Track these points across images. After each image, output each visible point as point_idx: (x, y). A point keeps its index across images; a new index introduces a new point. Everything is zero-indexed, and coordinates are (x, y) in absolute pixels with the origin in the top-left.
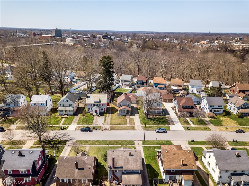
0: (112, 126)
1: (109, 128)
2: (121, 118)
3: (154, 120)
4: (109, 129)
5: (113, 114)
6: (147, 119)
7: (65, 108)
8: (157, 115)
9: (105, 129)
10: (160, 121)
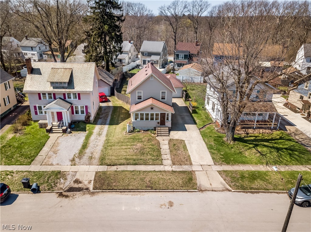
0: (104, 173)
1: (90, 182)
2: (140, 140)
4: (91, 187)
5: (114, 126)
8: (256, 128)
9: (76, 186)
10: (277, 149)
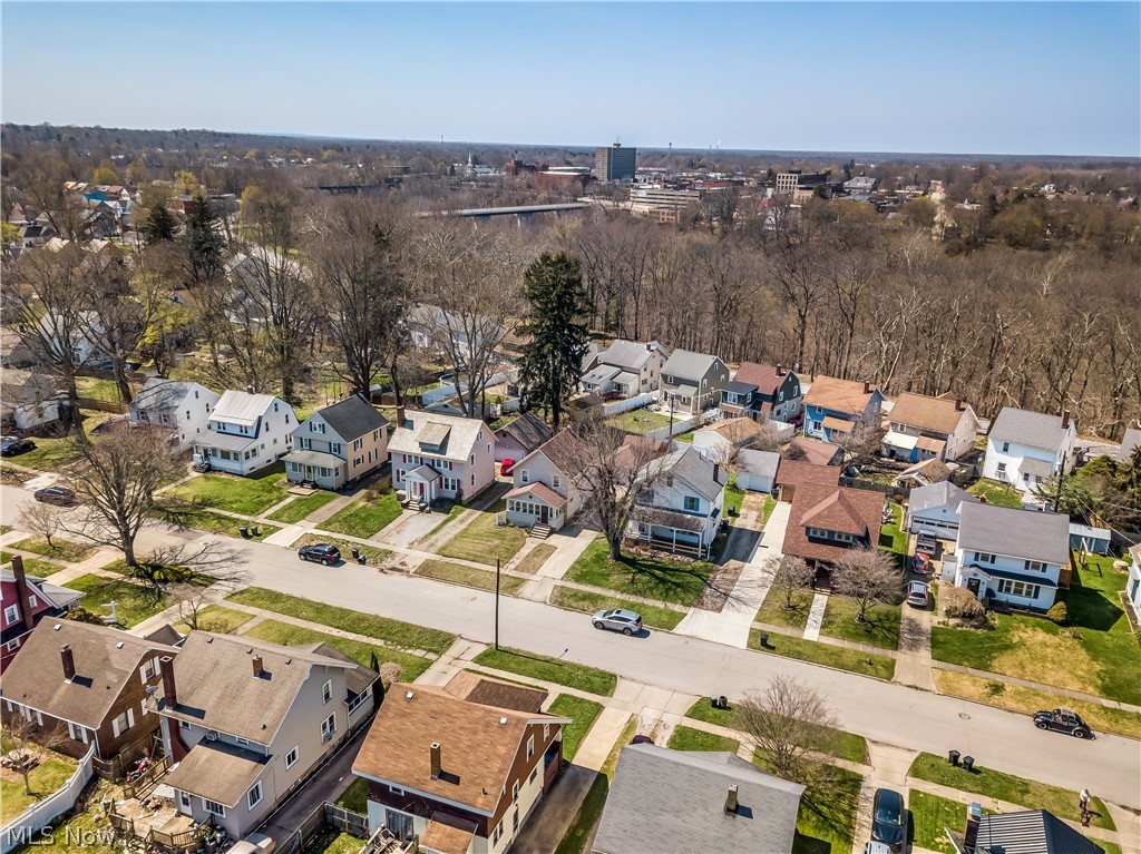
0: (435, 561)
1: (414, 567)
3: (641, 571)
4: (413, 571)
6: (611, 561)
7: (313, 456)
8: (677, 552)
9: (399, 567)
10: (663, 581)
